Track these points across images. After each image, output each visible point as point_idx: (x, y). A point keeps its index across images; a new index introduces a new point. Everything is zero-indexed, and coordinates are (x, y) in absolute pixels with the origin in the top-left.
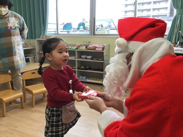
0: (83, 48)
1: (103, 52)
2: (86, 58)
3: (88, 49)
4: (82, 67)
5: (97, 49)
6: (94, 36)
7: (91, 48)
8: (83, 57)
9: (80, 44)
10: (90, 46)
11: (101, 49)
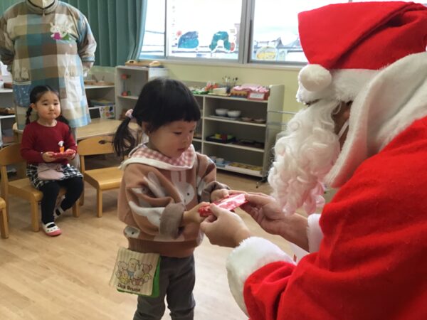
0: (221, 93)
1: (266, 104)
2: (227, 116)
3: (232, 95)
4: (217, 137)
5: (252, 96)
6: (249, 65)
7: (238, 93)
8: (219, 112)
9: (214, 83)
10: (237, 88)
11: (262, 96)
